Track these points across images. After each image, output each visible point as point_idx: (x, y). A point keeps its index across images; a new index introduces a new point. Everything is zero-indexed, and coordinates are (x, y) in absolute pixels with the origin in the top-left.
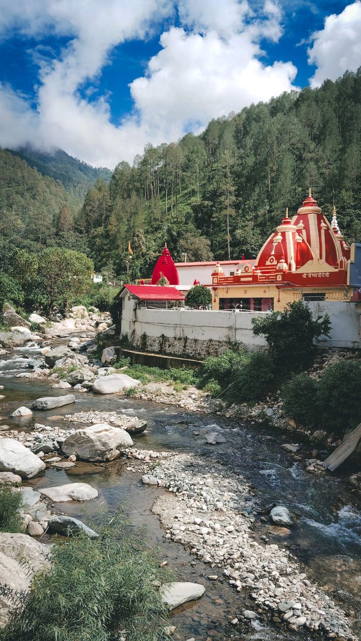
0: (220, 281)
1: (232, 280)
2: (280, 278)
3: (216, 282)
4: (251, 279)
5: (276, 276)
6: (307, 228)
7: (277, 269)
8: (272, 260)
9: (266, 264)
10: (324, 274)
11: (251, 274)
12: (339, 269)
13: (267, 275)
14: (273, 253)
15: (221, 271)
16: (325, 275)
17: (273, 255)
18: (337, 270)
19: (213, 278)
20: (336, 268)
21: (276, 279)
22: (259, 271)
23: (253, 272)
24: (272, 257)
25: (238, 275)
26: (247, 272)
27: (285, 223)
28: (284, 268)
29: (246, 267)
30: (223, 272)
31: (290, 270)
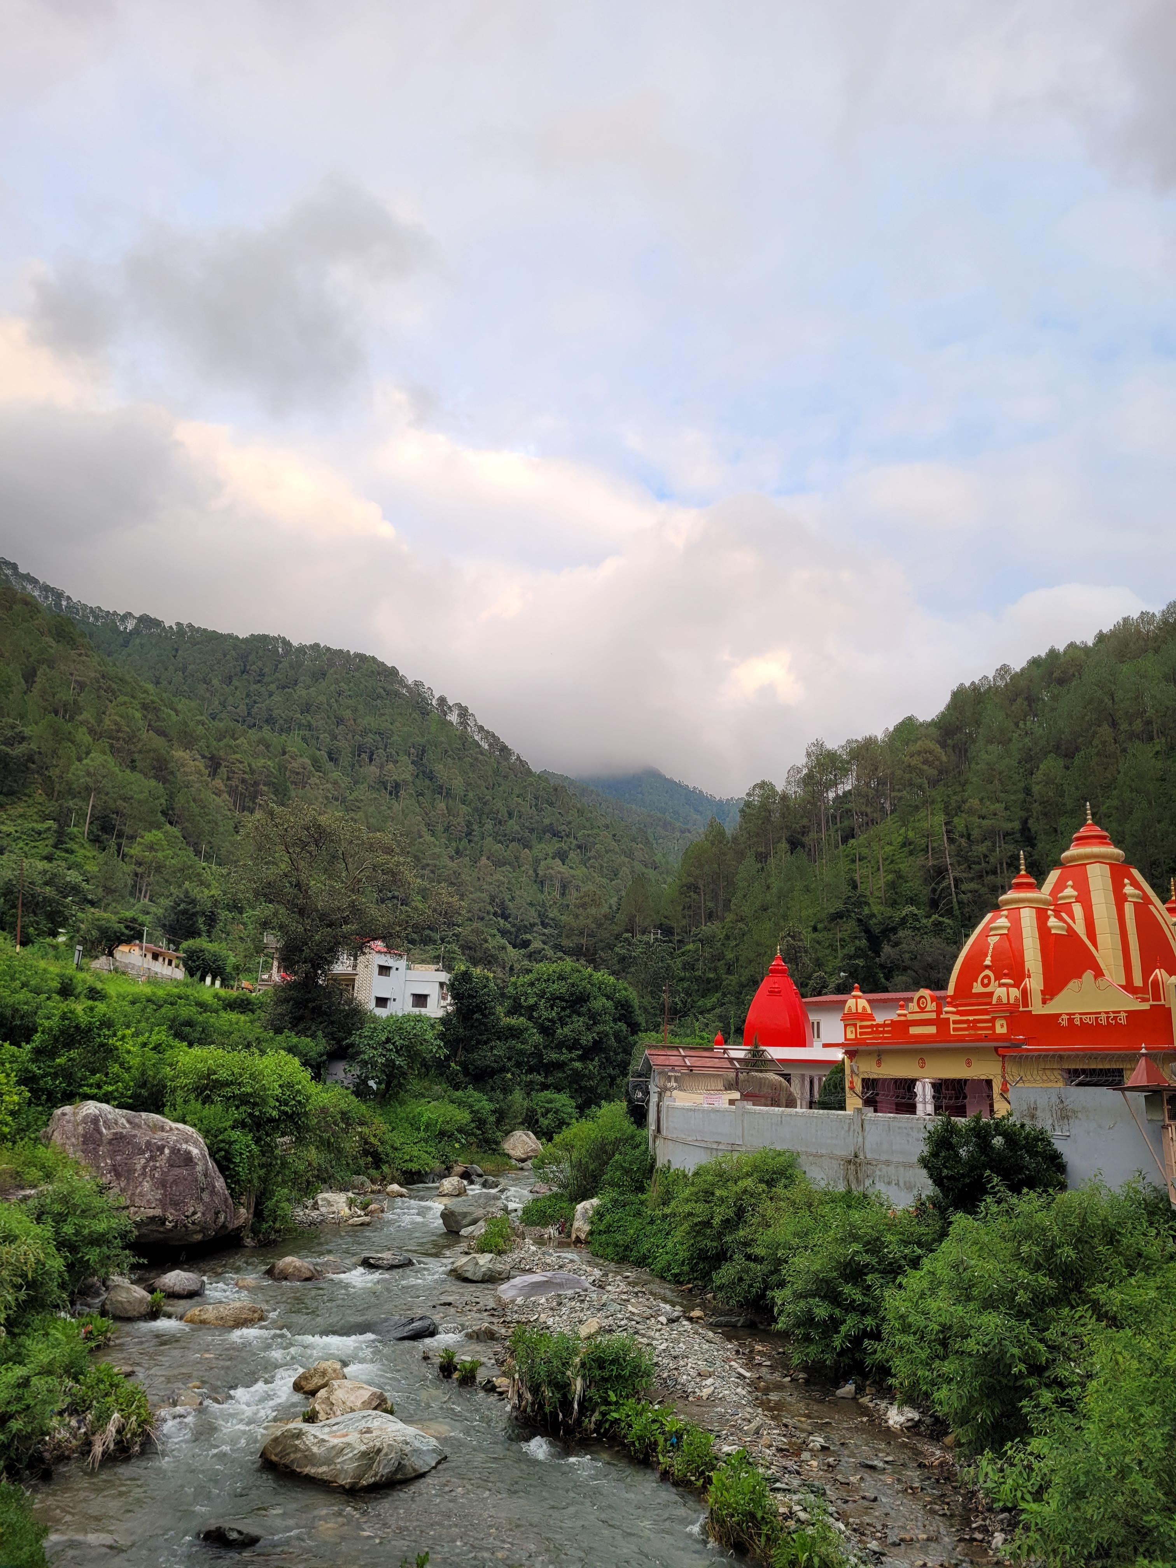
0: (861, 1034)
1: (888, 1032)
2: (1002, 1026)
3: (853, 1036)
4: (932, 1030)
5: (993, 1020)
6: (1084, 898)
7: (994, 1002)
8: (986, 981)
9: (974, 991)
10: (1112, 1015)
11: (933, 1016)
12: (1151, 1002)
13: (971, 1018)
14: (988, 962)
15: (864, 1008)
16: (1115, 1018)
17: (987, 967)
18: (1146, 1006)
19: (846, 1026)
20: (1144, 1000)
21: (993, 1028)
22: (954, 1009)
23: (939, 1011)
24: (987, 972)
25: (903, 1018)
26: (922, 1010)
27: (1019, 886)
28: (1012, 1001)
29: (922, 997)
30: (869, 1011)
31: (1026, 1005)
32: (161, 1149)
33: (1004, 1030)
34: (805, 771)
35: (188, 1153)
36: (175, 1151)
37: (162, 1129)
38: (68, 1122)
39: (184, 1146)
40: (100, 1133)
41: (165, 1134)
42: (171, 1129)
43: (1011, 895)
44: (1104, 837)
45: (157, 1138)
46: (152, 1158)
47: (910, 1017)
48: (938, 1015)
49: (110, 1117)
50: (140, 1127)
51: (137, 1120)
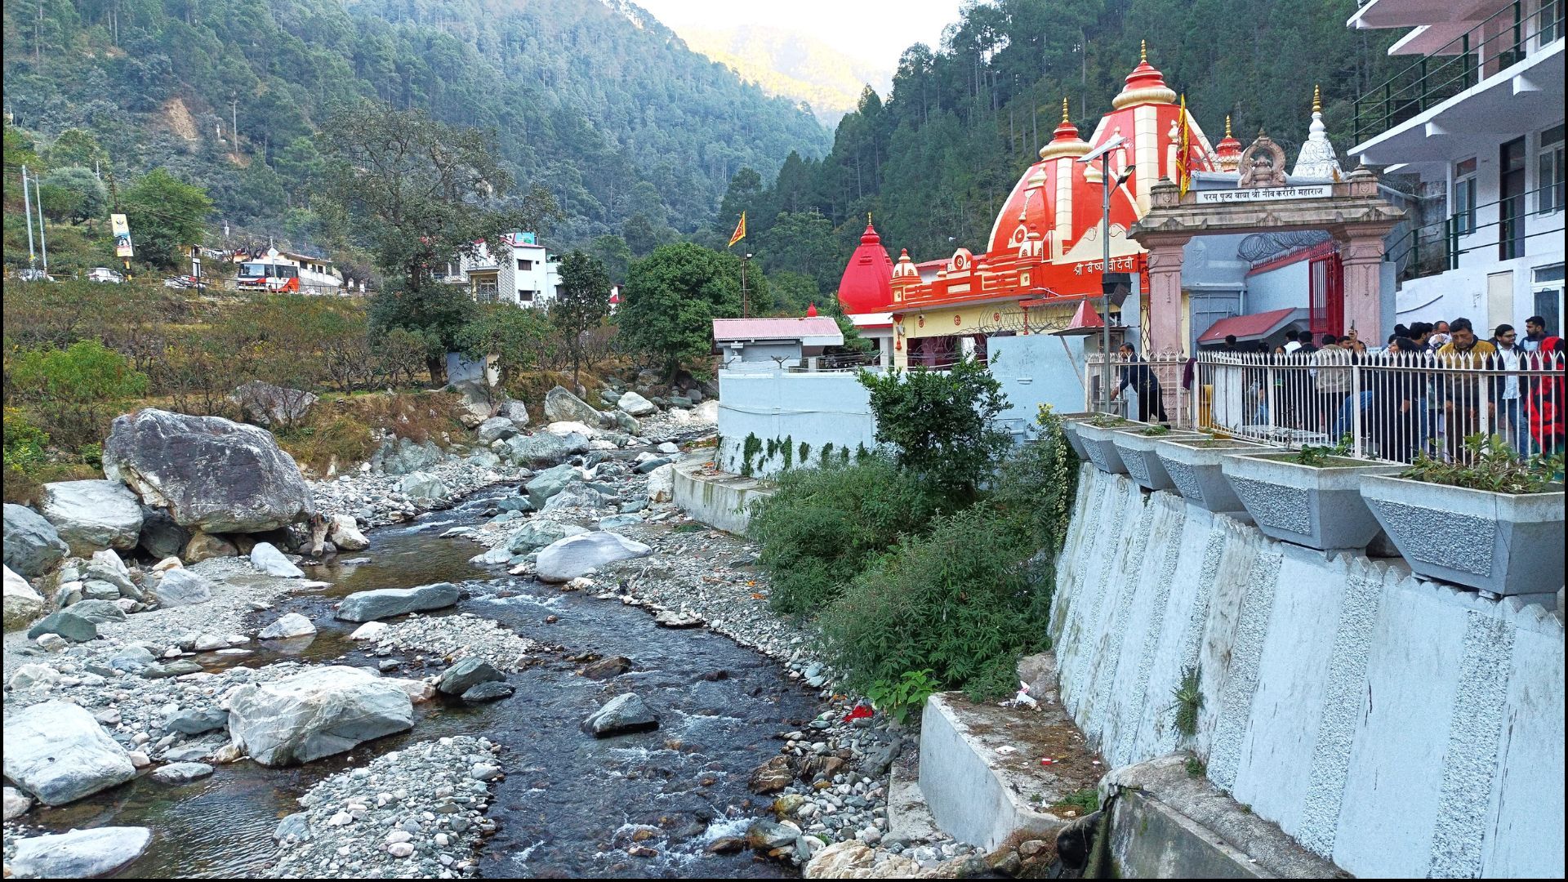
0: (908, 296)
1: (930, 293)
2: (1026, 279)
3: (901, 299)
4: (967, 288)
5: (1018, 275)
6: (1129, 144)
7: (1021, 256)
8: (1020, 236)
9: (1009, 246)
10: (1120, 260)
11: (968, 274)
13: (1001, 274)
14: (1023, 216)
15: (911, 272)
16: (1123, 263)
17: (1022, 222)
19: (895, 290)
21: (1018, 282)
22: (986, 266)
23: (973, 269)
24: (1022, 227)
25: (942, 279)
26: (959, 269)
27: (1061, 135)
28: (1036, 254)
29: (959, 257)
30: (916, 274)
31: (1047, 257)
32: (222, 450)
33: (1028, 283)
34: (959, 30)
35: (249, 452)
36: (236, 451)
37: (225, 431)
38: (126, 429)
39: (245, 446)
40: (159, 438)
41: (225, 436)
42: (233, 430)
43: (1053, 145)
44: (1157, 77)
45: (218, 440)
46: (213, 458)
47: (949, 277)
48: (972, 273)
49: (167, 422)
50: (200, 430)
51: (197, 424)
